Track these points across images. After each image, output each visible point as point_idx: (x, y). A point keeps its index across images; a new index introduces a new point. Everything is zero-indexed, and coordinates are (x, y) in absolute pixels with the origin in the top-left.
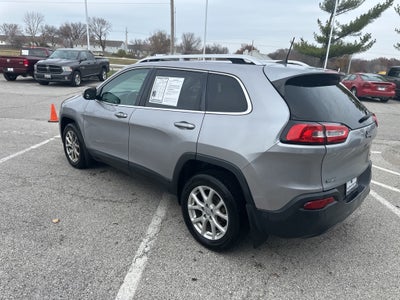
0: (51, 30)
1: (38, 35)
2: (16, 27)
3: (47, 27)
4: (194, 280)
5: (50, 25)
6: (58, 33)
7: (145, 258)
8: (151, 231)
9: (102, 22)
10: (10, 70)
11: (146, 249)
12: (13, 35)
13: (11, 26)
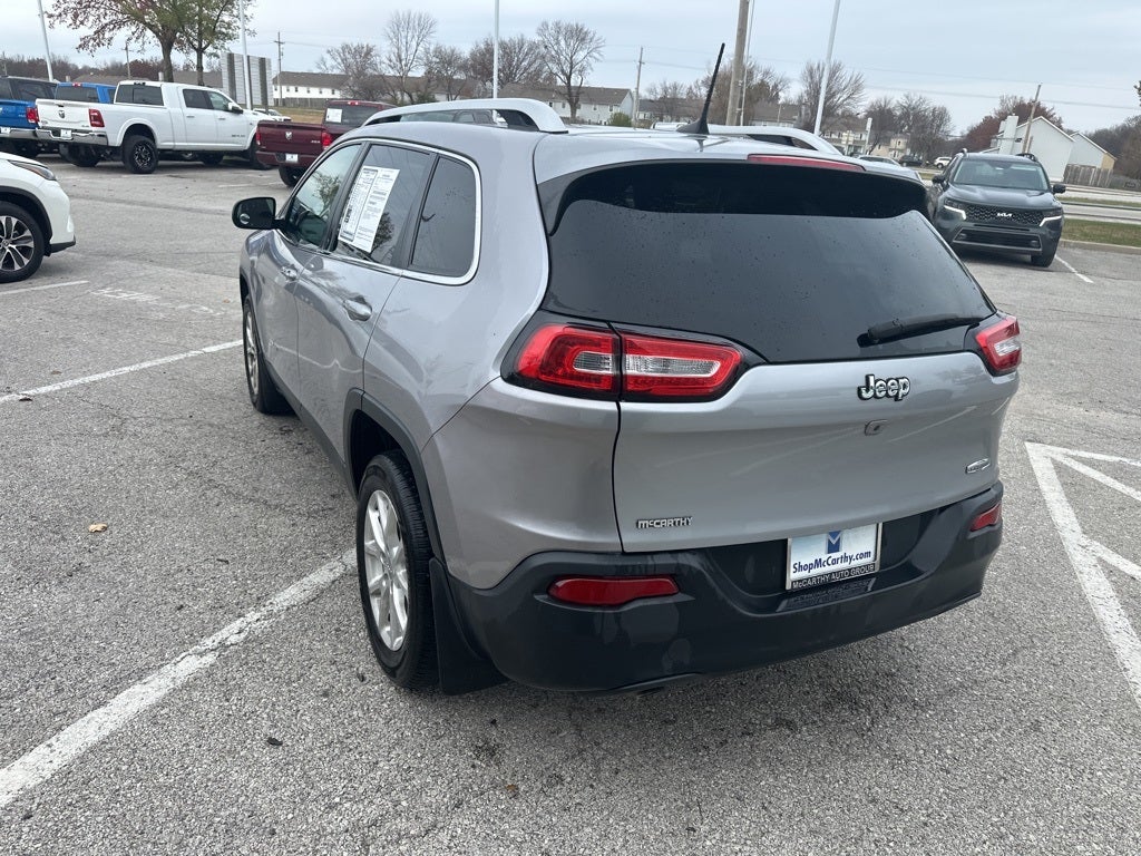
0: (448, 60)
1: (418, 72)
2: (369, 51)
3: (438, 52)
4: (273, 742)
5: (447, 46)
6: (464, 67)
7: (210, 659)
8: (289, 595)
9: (578, 35)
10: (292, 158)
11: (233, 639)
12: (361, 72)
13: (358, 50)
